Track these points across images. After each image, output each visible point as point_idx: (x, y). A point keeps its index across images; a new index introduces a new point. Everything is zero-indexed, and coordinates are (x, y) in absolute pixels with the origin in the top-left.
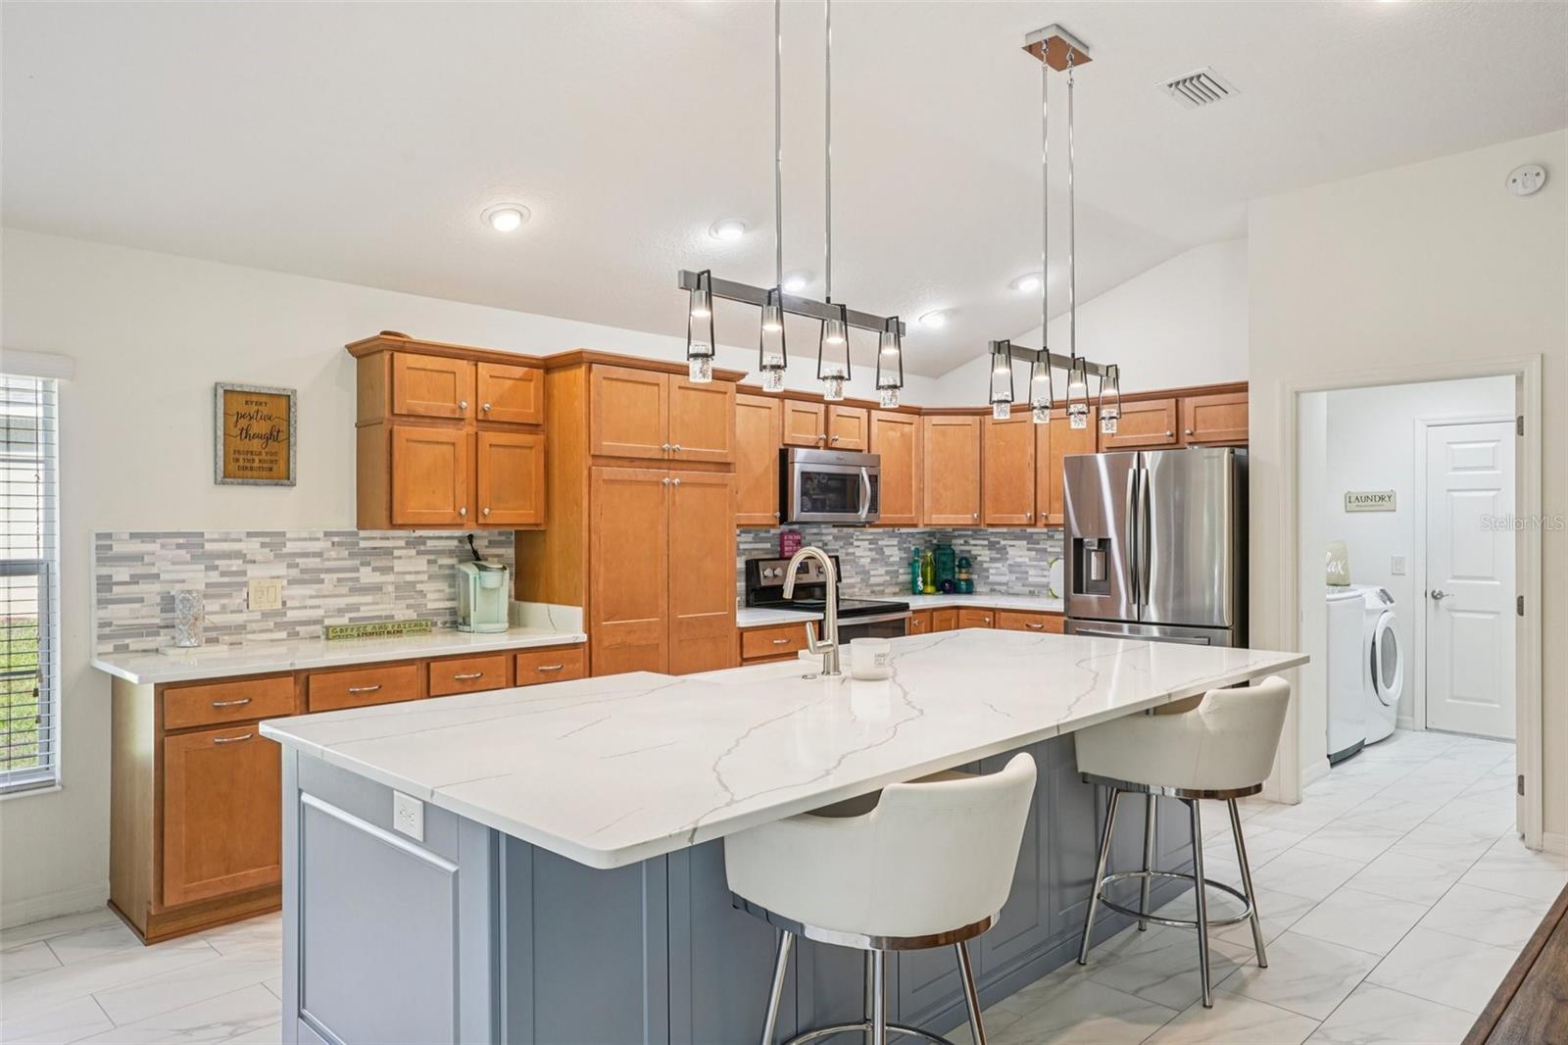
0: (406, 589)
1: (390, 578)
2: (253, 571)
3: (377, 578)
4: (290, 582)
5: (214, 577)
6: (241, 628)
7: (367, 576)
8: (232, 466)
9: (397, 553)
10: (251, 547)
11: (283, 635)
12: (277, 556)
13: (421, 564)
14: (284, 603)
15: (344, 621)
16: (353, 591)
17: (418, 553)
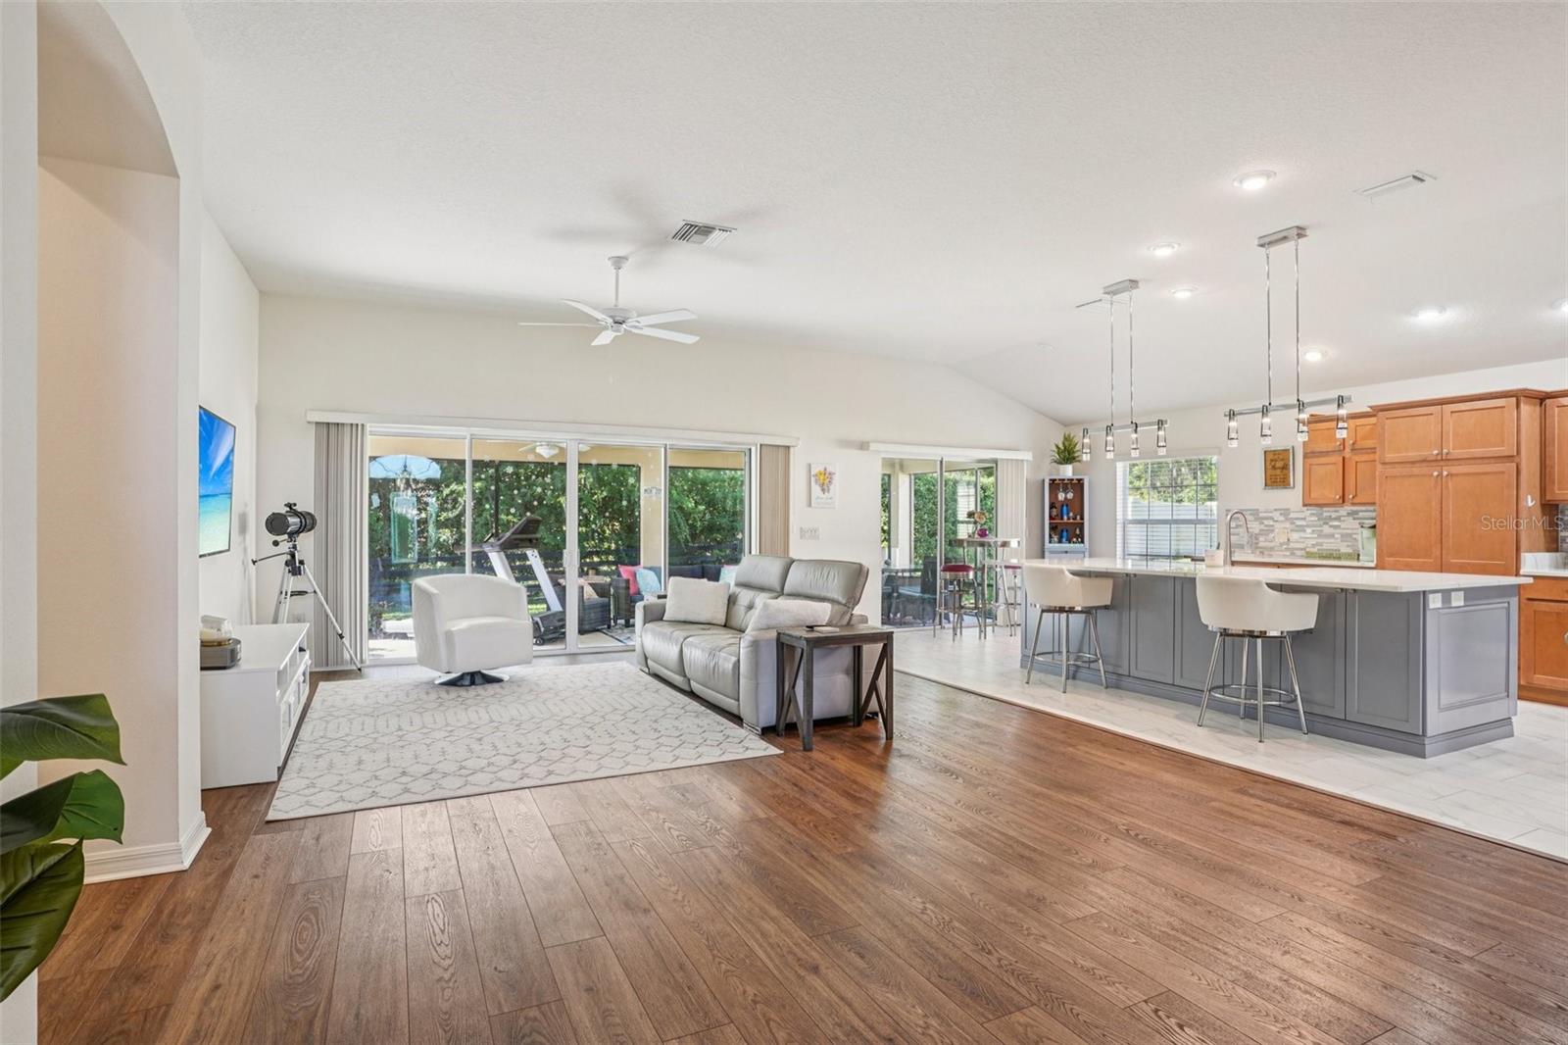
0: (1345, 537)
1: (1338, 531)
2: (1277, 525)
3: (1332, 530)
4: (1291, 530)
5: (1262, 527)
6: (1272, 549)
7: (1326, 529)
8: (1269, 482)
9: (1342, 519)
10: (1276, 515)
11: (1288, 553)
12: (1287, 519)
13: (1356, 524)
14: (1289, 540)
15: (1315, 550)
16: (1320, 536)
17: (1354, 519)
